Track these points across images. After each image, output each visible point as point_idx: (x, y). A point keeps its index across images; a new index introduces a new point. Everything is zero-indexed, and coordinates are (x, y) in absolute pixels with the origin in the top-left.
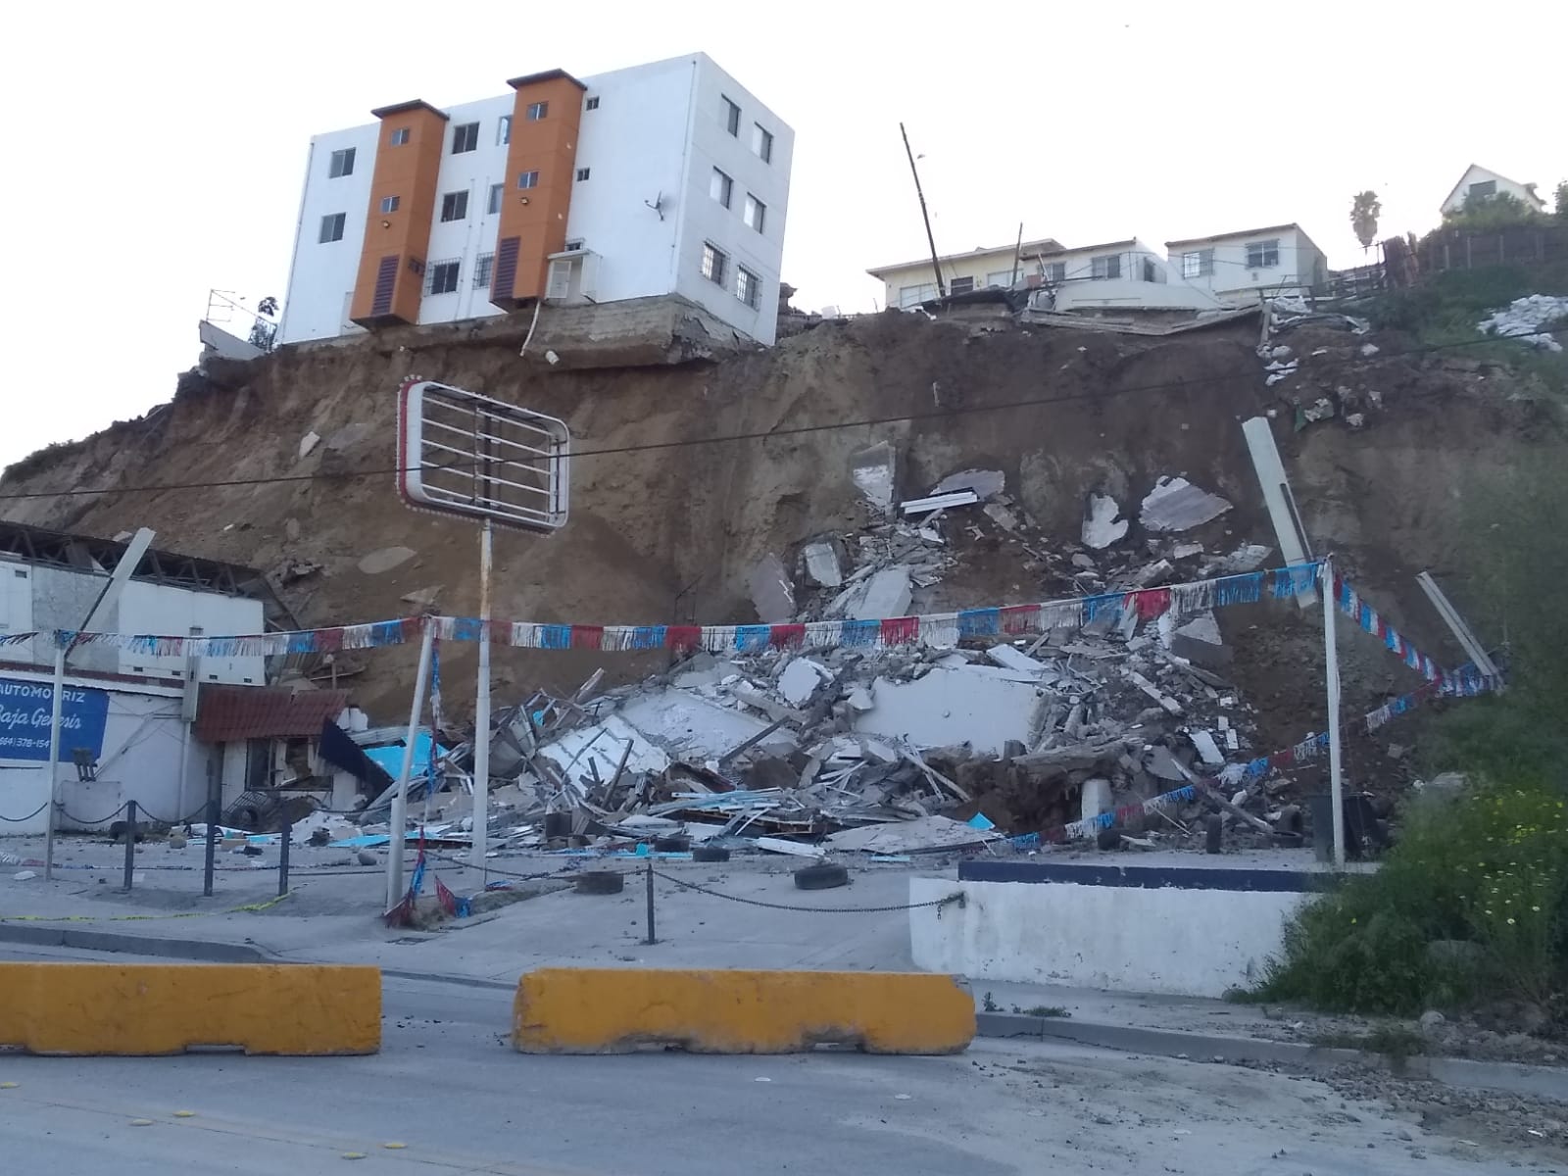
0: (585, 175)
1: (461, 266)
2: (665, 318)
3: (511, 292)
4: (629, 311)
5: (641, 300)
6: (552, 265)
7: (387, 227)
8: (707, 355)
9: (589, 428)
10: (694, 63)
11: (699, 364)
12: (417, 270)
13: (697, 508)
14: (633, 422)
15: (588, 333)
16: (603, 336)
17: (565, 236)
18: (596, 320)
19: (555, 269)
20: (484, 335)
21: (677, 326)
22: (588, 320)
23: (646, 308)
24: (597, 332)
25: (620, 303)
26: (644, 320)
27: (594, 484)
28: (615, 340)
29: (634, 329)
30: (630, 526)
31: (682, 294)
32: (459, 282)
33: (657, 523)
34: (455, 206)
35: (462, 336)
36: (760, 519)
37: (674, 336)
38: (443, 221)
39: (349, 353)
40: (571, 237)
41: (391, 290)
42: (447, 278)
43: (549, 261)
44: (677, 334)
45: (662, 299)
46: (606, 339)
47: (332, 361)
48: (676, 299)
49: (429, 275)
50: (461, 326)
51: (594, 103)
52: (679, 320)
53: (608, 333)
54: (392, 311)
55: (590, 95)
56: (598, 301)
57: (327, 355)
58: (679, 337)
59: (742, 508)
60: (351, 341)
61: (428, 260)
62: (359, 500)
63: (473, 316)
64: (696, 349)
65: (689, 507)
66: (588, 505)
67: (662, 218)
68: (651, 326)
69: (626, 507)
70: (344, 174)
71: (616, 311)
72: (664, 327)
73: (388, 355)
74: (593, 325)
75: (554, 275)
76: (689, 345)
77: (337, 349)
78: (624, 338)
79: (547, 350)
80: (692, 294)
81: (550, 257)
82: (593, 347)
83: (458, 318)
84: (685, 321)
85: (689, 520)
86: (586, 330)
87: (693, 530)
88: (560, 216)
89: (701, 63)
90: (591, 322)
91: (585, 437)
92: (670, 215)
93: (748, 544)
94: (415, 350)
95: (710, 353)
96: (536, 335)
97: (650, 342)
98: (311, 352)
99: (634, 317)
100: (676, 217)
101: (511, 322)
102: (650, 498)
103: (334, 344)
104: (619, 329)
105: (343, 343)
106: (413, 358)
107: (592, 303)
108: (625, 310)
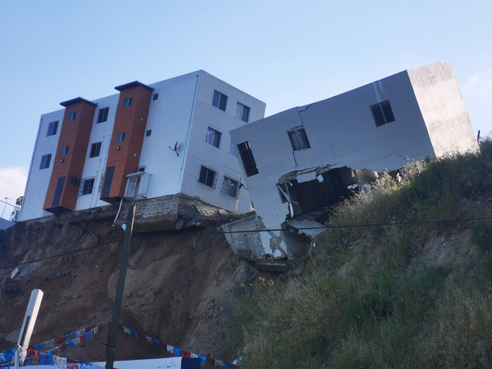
0: (149, 133)
1: (95, 180)
2: (175, 206)
3: (108, 194)
4: (161, 202)
5: (166, 198)
6: (128, 180)
7: (62, 162)
8: (198, 224)
9: (137, 264)
10: (198, 76)
11: (195, 229)
12: (76, 183)
13: (175, 306)
14: (158, 260)
15: (143, 214)
16: (148, 216)
17: (138, 165)
18: (147, 207)
19: (130, 182)
20: (101, 215)
21: (181, 210)
22: (144, 207)
23: (167, 201)
24: (147, 213)
25: (158, 199)
26: (166, 208)
27: (131, 294)
28: (154, 217)
29: (162, 212)
30: (142, 316)
31: (185, 194)
32: (93, 189)
33: (155, 314)
34: (96, 150)
35: (92, 216)
36: (203, 311)
37: (179, 215)
38: (90, 157)
39: (46, 225)
40: (141, 165)
41: (60, 194)
42: (89, 187)
43: (127, 178)
44: (181, 214)
45: (174, 196)
46: (150, 217)
47: (39, 229)
48: (182, 196)
49: (82, 185)
50: (93, 211)
51: (156, 97)
52: (182, 207)
53: (151, 214)
54: (60, 205)
55: (155, 93)
56: (148, 198)
57: (37, 227)
58: (182, 216)
59: (197, 305)
60: (47, 220)
61: (82, 178)
62: (20, 304)
63: (97, 206)
64: (192, 221)
65: (172, 305)
66: (127, 304)
67: (178, 155)
68: (169, 210)
69: (143, 305)
70: (53, 135)
71: (155, 203)
72: (174, 210)
73: (61, 226)
74: (145, 210)
75: (129, 185)
76: (187, 220)
77: (42, 223)
78: (158, 217)
79: (123, 224)
80: (191, 193)
81: (127, 176)
82: (143, 221)
83: (92, 207)
84: (186, 207)
85: (171, 312)
86: (142, 213)
87: (172, 318)
88: (135, 155)
89: (200, 75)
90: (145, 208)
91: (134, 269)
92: (182, 154)
93: (196, 325)
94: (72, 224)
95: (200, 223)
96: (121, 215)
97: (167, 218)
98: (31, 225)
99: (163, 205)
100: (184, 154)
101: (112, 209)
102: (155, 300)
103: (41, 221)
104: (156, 212)
105: (43, 221)
106: (70, 228)
107: (146, 200)
108: (159, 202)
